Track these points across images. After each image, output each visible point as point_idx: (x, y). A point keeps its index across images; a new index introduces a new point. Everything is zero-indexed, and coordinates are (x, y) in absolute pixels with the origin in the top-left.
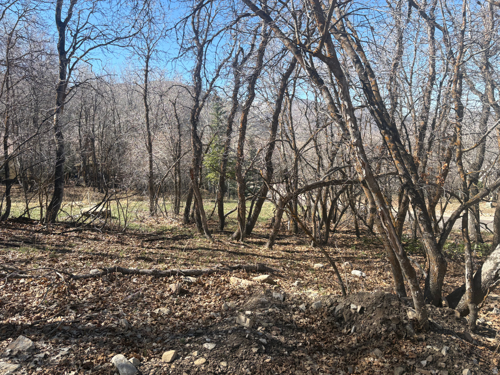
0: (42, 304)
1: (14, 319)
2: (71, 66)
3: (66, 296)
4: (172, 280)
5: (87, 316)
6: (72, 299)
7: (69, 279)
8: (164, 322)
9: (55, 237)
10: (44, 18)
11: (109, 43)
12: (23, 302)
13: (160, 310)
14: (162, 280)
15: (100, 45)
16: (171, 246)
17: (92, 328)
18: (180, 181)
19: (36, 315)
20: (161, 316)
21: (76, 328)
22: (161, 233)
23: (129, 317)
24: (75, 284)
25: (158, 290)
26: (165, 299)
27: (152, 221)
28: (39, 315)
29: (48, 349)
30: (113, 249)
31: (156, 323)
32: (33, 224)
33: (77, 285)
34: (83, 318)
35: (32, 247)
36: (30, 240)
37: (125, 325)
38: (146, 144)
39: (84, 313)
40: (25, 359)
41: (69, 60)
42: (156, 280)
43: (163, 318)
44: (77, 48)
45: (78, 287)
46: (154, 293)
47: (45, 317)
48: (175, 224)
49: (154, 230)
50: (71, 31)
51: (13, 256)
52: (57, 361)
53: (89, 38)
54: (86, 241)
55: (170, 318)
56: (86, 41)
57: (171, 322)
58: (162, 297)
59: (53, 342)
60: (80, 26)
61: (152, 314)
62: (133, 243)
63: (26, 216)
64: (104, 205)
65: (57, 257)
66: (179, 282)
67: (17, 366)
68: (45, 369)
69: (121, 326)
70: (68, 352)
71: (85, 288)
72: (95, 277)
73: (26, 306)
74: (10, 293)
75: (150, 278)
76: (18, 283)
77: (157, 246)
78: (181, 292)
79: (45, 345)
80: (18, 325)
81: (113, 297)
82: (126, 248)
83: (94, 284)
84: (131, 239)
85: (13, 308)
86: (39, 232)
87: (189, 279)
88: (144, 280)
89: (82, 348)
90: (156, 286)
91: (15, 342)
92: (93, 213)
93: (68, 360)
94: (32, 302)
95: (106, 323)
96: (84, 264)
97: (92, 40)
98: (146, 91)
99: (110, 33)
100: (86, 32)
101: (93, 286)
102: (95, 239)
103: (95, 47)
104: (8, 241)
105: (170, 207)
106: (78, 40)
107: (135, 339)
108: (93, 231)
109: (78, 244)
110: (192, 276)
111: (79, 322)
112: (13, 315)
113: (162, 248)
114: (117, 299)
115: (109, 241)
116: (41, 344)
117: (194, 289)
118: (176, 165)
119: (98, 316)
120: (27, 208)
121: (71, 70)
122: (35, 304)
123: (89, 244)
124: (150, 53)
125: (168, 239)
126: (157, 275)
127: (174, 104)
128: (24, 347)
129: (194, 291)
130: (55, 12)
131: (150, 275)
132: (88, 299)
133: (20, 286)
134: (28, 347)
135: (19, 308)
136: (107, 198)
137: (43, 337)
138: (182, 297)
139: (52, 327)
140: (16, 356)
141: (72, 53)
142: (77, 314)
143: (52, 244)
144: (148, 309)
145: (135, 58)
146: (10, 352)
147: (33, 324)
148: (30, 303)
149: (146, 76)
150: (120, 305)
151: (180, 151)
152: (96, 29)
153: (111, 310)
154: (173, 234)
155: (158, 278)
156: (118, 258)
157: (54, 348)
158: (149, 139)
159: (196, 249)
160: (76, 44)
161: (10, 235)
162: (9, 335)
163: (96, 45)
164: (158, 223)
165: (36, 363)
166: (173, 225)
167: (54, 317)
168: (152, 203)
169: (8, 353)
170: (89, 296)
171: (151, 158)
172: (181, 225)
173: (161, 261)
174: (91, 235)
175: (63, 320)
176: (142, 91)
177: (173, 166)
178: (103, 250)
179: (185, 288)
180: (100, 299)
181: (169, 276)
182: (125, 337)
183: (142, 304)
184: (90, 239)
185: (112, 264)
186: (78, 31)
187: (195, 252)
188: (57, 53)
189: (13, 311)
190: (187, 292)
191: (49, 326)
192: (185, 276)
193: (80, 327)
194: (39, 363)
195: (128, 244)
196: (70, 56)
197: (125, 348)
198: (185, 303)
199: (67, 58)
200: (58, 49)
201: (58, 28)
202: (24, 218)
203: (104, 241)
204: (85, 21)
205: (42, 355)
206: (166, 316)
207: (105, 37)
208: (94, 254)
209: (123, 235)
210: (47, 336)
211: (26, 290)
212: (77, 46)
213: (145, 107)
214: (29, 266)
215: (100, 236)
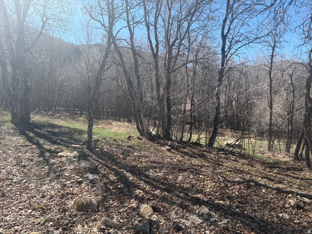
0: (212, 191)
1: (199, 196)
2: (227, 59)
3: (224, 190)
4: (291, 197)
5: (236, 205)
6: (227, 193)
7: (225, 181)
8: (286, 224)
9: (213, 155)
10: (215, 35)
11: (251, 42)
12: (202, 188)
13: (283, 215)
14: (283, 195)
15: (245, 44)
16: (286, 173)
17: (239, 213)
18: (292, 129)
19: (209, 197)
20: (284, 219)
21: (230, 210)
22: (277, 163)
23: (262, 214)
24: (228, 184)
25: (280, 201)
26: (286, 208)
27: (270, 154)
28: (210, 197)
29: (216, 217)
30: (246, 168)
31: (281, 223)
32: (202, 147)
33: (229, 185)
34: (234, 205)
35: (203, 159)
36: (201, 155)
37: (259, 217)
38: (268, 103)
39: (234, 203)
40: (206, 219)
41: (227, 56)
42: (278, 194)
43: (285, 221)
44: (232, 48)
45: (229, 187)
46: (278, 203)
47: (214, 199)
48: (287, 159)
49: (271, 161)
50: (229, 39)
51: (194, 162)
52: (222, 225)
53: (239, 41)
54: (230, 161)
55: (290, 222)
56: (237, 43)
57: (292, 225)
58: (284, 207)
59: (219, 214)
60: (234, 35)
61: (278, 217)
62: (258, 166)
63: (198, 142)
64: (241, 141)
65: (216, 167)
66: (296, 199)
67: (202, 221)
68: (216, 227)
69: (257, 217)
70: (227, 223)
71: (233, 188)
72: (239, 183)
73: (204, 190)
74: (196, 181)
75: (274, 192)
76: (199, 177)
77: (275, 171)
78: (298, 207)
79: (215, 215)
80: (201, 199)
81: (251, 198)
82: (254, 169)
83: (238, 187)
84: (257, 164)
85: (198, 190)
86: (205, 151)
87: (304, 199)
88: (270, 192)
89: (234, 223)
90: (279, 198)
91: (201, 208)
92: (234, 144)
93: (228, 227)
94: (207, 189)
95: (248, 213)
96: (230, 174)
97: (241, 42)
98: (271, 69)
99: (251, 36)
100: (237, 39)
101: (238, 188)
102: (234, 160)
103: (242, 46)
104: (191, 154)
105: (283, 147)
106: (232, 44)
107: (267, 229)
108: (233, 155)
109: (226, 162)
110: (306, 198)
111: (232, 207)
112: (198, 194)
113: (279, 174)
114: (253, 200)
115: (243, 163)
116: (213, 213)
117: (308, 208)
118: (289, 118)
119: (243, 207)
120: (199, 137)
121: (227, 61)
122: (208, 190)
123: (232, 163)
124: (276, 44)
125: (283, 168)
126: (279, 191)
127: (291, 76)
128: (205, 212)
129: (309, 208)
130: (221, 30)
131: (274, 190)
132: (235, 195)
133: (200, 179)
134: (207, 213)
135: (201, 191)
136: (242, 137)
137: (213, 209)
138: (299, 211)
139: (218, 206)
140: (201, 215)
141: (229, 52)
142: (230, 202)
143: (212, 159)
144: (274, 212)
145: (265, 48)
146: (198, 212)
147: (208, 201)
148: (206, 189)
149: (272, 59)
150: (256, 204)
151: (293, 108)
152: (243, 35)
153: (250, 206)
154: (286, 165)
155: (280, 193)
156: (250, 174)
157: (220, 218)
158: (271, 100)
159: (306, 179)
160: (231, 46)
161: (192, 151)
162: (197, 204)
163: (243, 44)
164: (274, 157)
165: (211, 222)
166: (285, 160)
167: (219, 200)
168: (270, 143)
169: (197, 213)
170: (236, 194)
171: (271, 113)
172: (291, 160)
173: (280, 182)
174: (232, 158)
175: (223, 203)
176: (268, 69)
177: (288, 119)
178: (240, 168)
179: (301, 205)
180: (243, 196)
181: (288, 194)
182: (260, 225)
183: (270, 207)
184: (232, 160)
185: (247, 177)
186: (233, 38)
187: (306, 182)
188: (221, 52)
189: (198, 192)
190: (303, 208)
191: (216, 204)
192: (301, 196)
193: (233, 210)
194: (212, 223)
195: (255, 167)
196: (228, 53)
197: (260, 232)
198: (302, 215)
199: (226, 55)
200: (221, 50)
201: (222, 39)
202: (197, 143)
203: (240, 162)
204: (237, 32)
205: (214, 219)
206: (288, 221)
207: (248, 39)
208: (236, 170)
209: (252, 160)
210: (215, 209)
211: (203, 182)
212: (232, 47)
213: (269, 80)
214: (202, 169)
215: (238, 159)
